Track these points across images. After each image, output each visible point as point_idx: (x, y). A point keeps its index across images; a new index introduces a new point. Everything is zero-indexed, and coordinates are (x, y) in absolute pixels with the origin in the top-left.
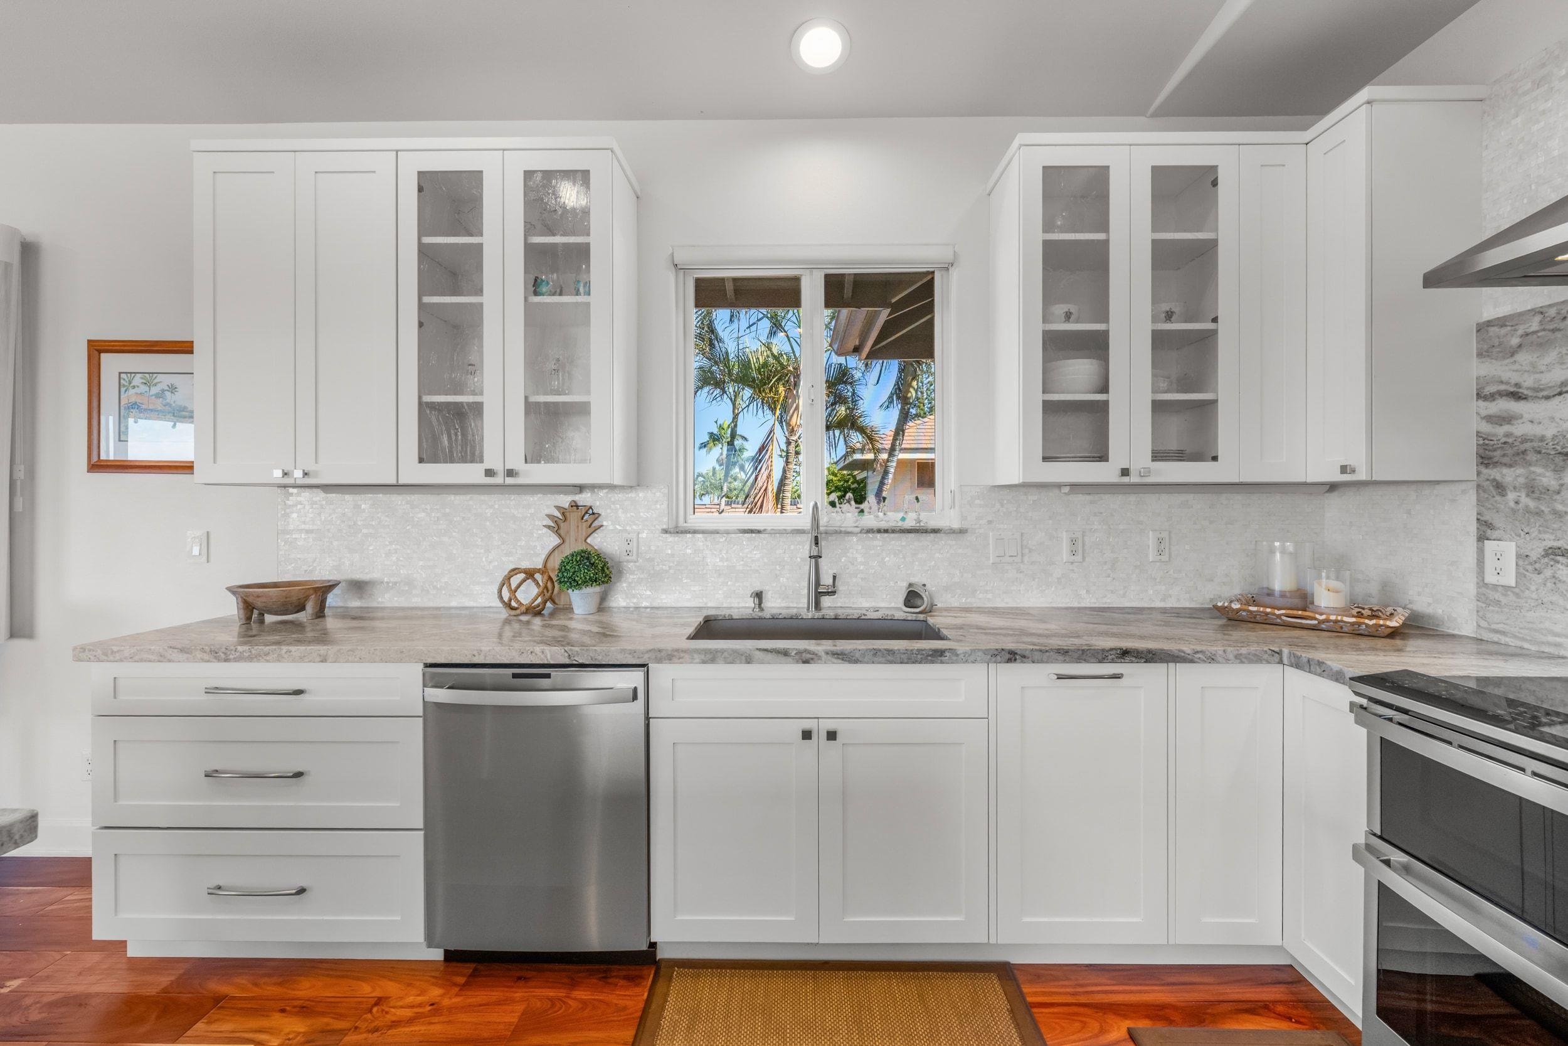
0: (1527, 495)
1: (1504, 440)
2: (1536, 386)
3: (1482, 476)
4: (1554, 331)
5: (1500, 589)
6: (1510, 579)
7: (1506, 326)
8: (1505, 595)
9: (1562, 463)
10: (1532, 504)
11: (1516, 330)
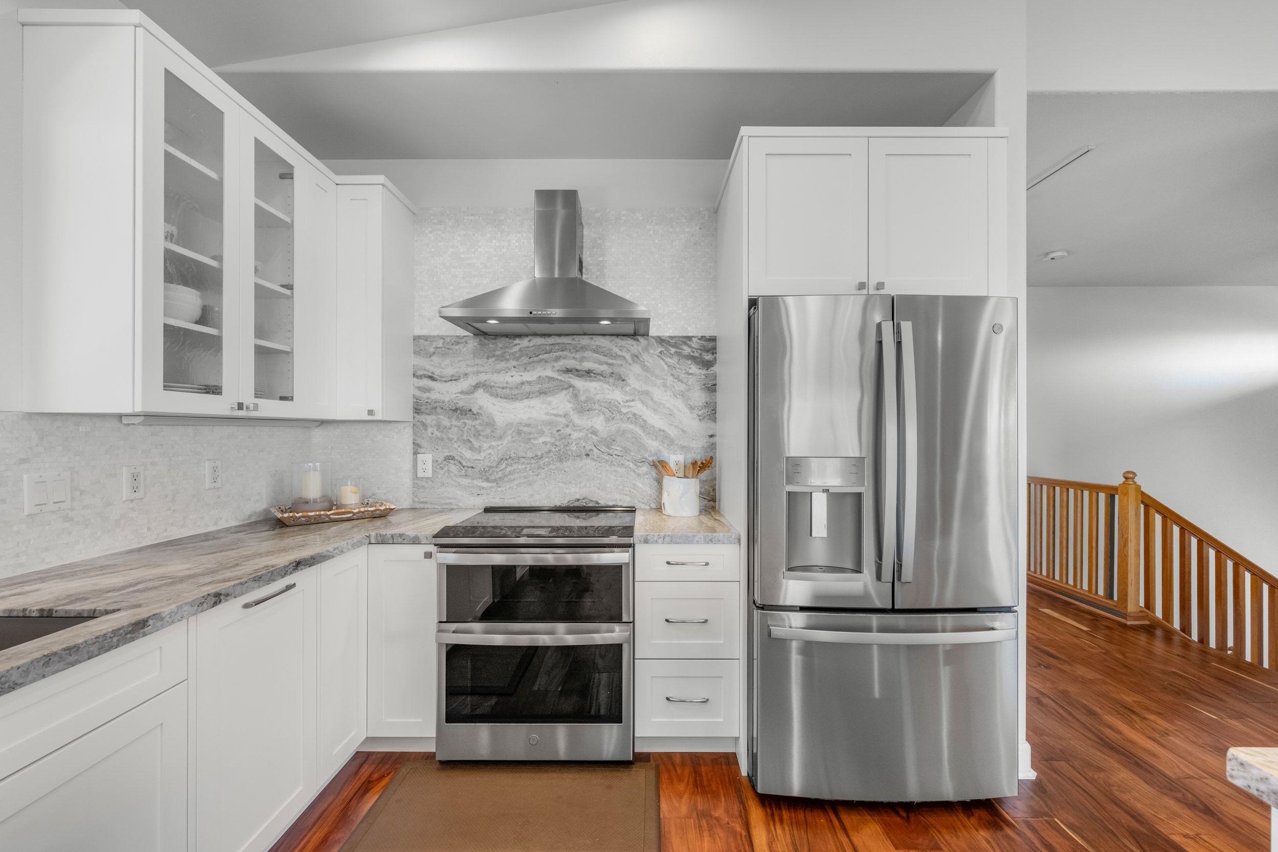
0: (437, 430)
1: (426, 401)
2: (441, 375)
3: (416, 419)
4: (448, 349)
5: (424, 479)
6: (429, 474)
7: (427, 341)
8: (427, 483)
9: (452, 414)
10: (439, 434)
11: (432, 344)
